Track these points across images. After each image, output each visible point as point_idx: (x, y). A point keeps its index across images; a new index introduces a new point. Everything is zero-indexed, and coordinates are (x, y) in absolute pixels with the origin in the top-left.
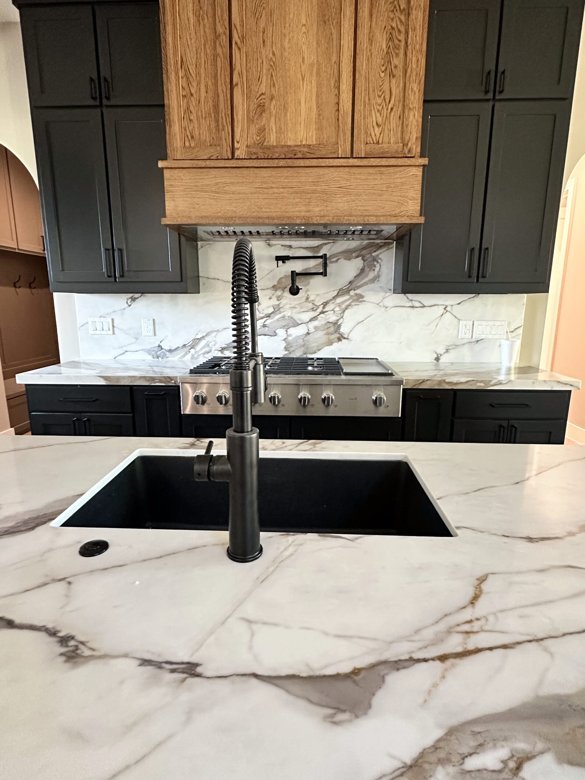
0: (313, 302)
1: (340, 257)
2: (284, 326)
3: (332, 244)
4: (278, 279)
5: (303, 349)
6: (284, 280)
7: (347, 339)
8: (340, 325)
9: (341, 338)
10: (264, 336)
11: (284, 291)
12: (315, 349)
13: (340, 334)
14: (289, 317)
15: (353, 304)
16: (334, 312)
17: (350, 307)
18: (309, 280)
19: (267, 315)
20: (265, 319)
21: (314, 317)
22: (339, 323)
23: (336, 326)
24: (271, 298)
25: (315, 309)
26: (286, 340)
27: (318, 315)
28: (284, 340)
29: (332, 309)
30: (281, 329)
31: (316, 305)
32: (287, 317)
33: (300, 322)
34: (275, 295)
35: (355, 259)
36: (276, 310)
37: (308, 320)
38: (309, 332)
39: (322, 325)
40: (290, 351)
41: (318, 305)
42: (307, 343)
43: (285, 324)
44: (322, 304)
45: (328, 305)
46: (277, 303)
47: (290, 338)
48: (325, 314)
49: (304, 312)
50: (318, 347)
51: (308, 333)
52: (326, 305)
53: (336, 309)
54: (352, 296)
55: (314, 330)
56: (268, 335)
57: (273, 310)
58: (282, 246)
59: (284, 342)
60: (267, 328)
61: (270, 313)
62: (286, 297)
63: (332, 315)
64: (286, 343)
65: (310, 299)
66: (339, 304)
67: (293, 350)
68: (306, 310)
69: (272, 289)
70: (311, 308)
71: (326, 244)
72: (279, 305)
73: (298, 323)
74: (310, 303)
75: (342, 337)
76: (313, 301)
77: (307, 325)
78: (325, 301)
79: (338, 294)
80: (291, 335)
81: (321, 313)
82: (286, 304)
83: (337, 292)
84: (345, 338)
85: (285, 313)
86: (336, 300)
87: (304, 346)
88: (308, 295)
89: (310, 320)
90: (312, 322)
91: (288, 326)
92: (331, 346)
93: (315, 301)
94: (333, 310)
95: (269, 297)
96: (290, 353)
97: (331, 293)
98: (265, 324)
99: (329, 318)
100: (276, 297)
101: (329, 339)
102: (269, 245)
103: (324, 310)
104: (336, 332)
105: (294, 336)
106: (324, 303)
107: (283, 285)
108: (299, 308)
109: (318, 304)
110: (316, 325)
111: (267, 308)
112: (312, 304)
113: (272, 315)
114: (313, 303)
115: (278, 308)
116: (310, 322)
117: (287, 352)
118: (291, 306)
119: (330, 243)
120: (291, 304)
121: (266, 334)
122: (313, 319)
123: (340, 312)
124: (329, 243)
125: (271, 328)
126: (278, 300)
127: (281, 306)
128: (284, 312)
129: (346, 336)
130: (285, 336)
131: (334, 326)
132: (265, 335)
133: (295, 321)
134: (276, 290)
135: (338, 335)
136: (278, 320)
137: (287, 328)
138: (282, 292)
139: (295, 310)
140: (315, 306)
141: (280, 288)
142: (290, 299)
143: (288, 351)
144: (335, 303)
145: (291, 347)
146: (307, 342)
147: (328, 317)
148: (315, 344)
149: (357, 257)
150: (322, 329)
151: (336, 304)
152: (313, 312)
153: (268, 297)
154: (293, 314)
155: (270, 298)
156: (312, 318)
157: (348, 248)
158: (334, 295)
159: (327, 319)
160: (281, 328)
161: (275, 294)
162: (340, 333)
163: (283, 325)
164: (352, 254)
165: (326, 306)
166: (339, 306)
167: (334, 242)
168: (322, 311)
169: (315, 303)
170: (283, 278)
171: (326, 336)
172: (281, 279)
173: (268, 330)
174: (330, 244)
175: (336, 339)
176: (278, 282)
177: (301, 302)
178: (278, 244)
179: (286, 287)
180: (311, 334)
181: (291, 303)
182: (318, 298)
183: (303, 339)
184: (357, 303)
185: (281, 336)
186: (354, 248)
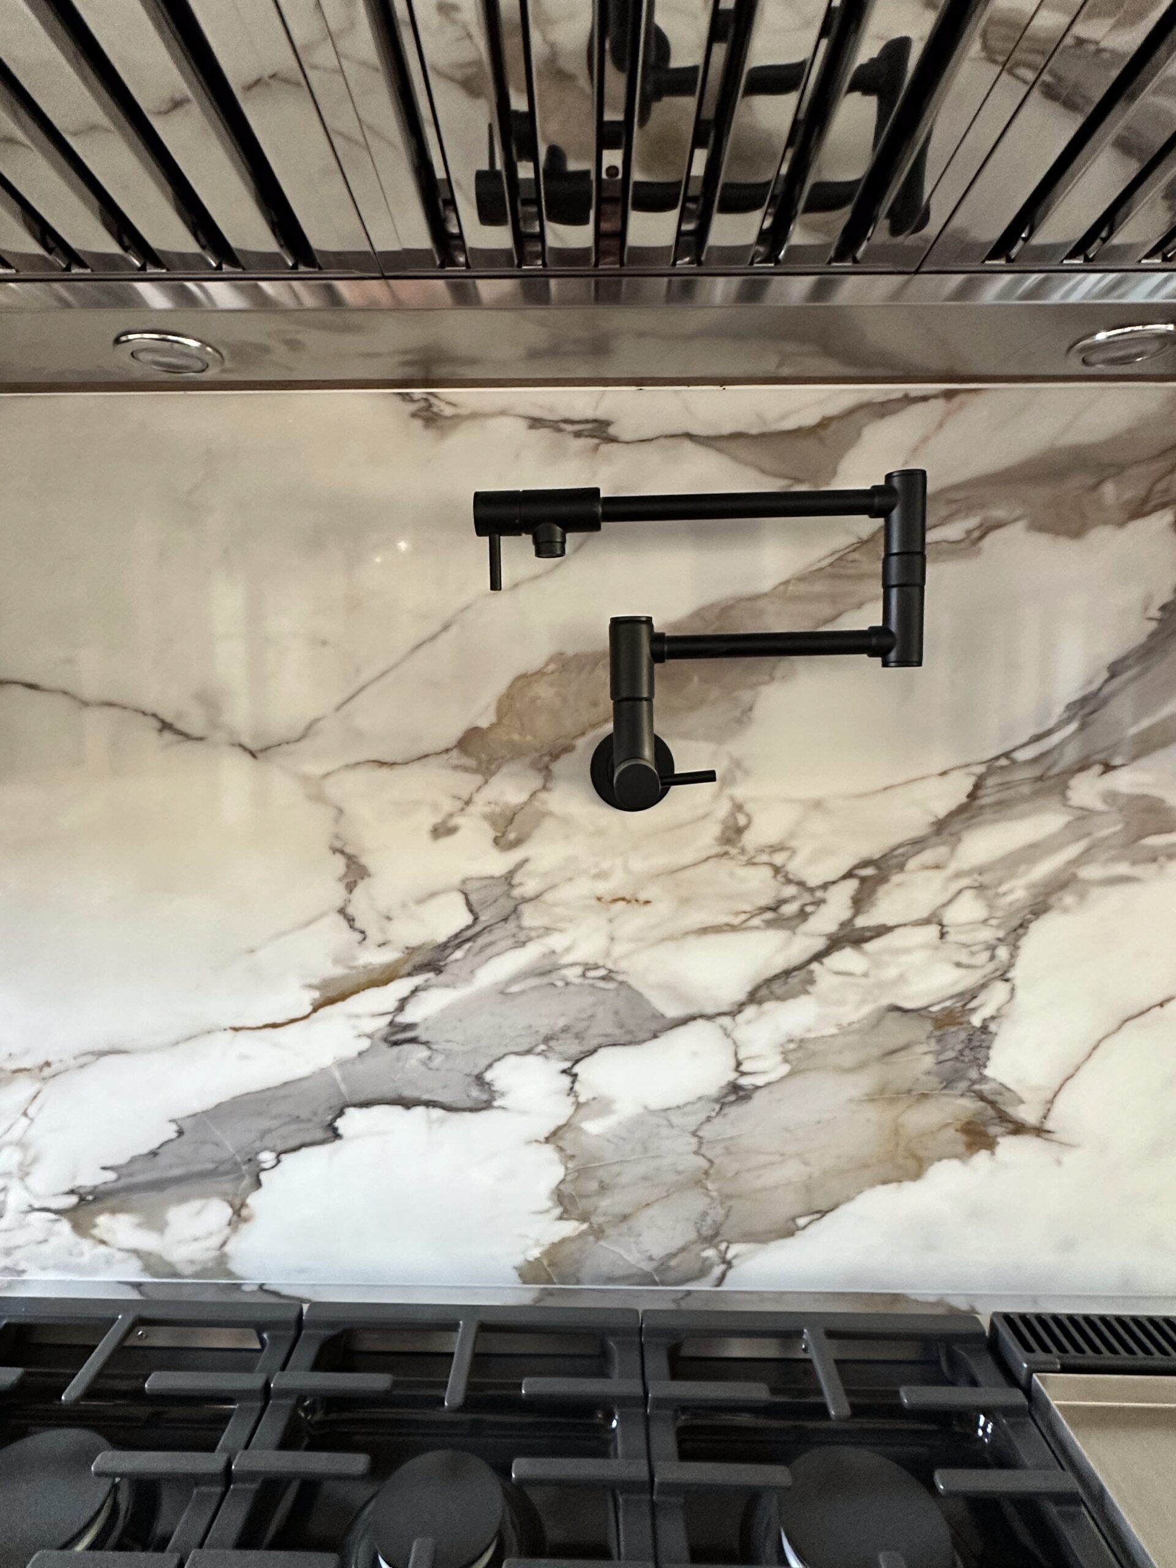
0: (779, 859)
1: (999, 513)
2: (547, 1039)
3: (939, 405)
4: (500, 684)
5: (695, 1203)
6: (544, 691)
7: (1040, 1131)
8: (984, 1029)
9: (993, 1130)
10: (398, 1110)
11: (547, 773)
12: (787, 1204)
13: (981, 1097)
14: (588, 968)
15: (1091, 872)
16: (942, 935)
17: (1069, 899)
18: (746, 696)
19: (418, 959)
20: (401, 987)
21: (787, 973)
22: (976, 1020)
23: (958, 1037)
24: (452, 831)
25: (789, 909)
26: (569, 1135)
27: (818, 957)
28: (553, 1137)
29: (925, 914)
30: (530, 1059)
31: (801, 884)
32: (573, 974)
33: (672, 1012)
34: (479, 806)
35: (1121, 524)
36: (485, 918)
37: (741, 996)
38: (744, 1081)
39: (844, 1030)
40: (597, 1220)
41: (813, 882)
42: (731, 1166)
43: (561, 1022)
44: (849, 875)
45: (896, 878)
46: (497, 863)
47: (594, 1127)
48: (869, 947)
49: (704, 931)
50: (808, 1188)
51: (734, 1088)
52: (882, 879)
53: (951, 916)
54: (1085, 814)
55: (785, 1069)
56: (428, 1104)
57: (467, 919)
58: (536, 423)
59: (549, 1151)
60: (422, 1053)
61: (441, 938)
62: (566, 821)
63: (919, 957)
64: (567, 1158)
65: (750, 840)
66: (981, 870)
67: (619, 1209)
68: (723, 919)
69: (455, 757)
70: (764, 901)
71: (883, 410)
72: (509, 879)
73: (659, 1016)
74: (751, 863)
75: (1003, 1117)
76: (775, 849)
77: (727, 1034)
78: (873, 848)
79: (972, 796)
80: (601, 1105)
81: (834, 944)
82: (569, 874)
83: (968, 785)
84: (1018, 1128)
85: (556, 942)
86: (956, 839)
87: (698, 1181)
88: (739, 807)
89: (755, 997)
90: (769, 1006)
91: (579, 1036)
92: (909, 1187)
93: (794, 852)
94: (934, 919)
95: (437, 819)
96: (598, 1232)
97: (919, 792)
98: (404, 1018)
99: (901, 979)
100: (491, 818)
101: (896, 1132)
102: (429, 417)
103: (861, 922)
104: (948, 1083)
105: (627, 1108)
106: (865, 864)
107: (544, 729)
108: (662, 908)
109: (815, 876)
110: (798, 1033)
111: (421, 901)
112: (768, 872)
113: (458, 954)
114: (777, 870)
115: (506, 905)
116: (750, 1011)
117: (570, 1228)
118: (603, 888)
119: (925, 399)
120: (602, 875)
121: (409, 1093)
122: (778, 988)
123: (987, 934)
124: (908, 400)
125: (448, 1055)
126: (501, 843)
127: (528, 886)
128: (548, 930)
129: (1027, 1114)
130: (562, 1110)
131: (940, 1040)
132: (407, 1103)
133: (635, 998)
134: (487, 769)
135: (968, 1105)
136: (503, 992)
137: (574, 1049)
138: (536, 782)
139: (633, 921)
140: (790, 891)
141: (516, 752)
142: (600, 833)
143: (583, 1218)
144: (953, 867)
145: (603, 1188)
146: (728, 1152)
147: (891, 973)
148: (792, 1171)
149: (1138, 510)
150: (848, 1059)
151: (958, 875)
152: (775, 937)
153: (428, 819)
154: (619, 949)
155: (442, 831)
156: (769, 981)
157: (1069, 439)
158: (942, 808)
159: (882, 986)
160: (529, 1052)
161: (480, 799)
162: (985, 1087)
163: (544, 1031)
164: (1096, 487)
165: (882, 890)
166: (981, 888)
167: (949, 395)
168: (845, 925)
169: (797, 867)
170: (540, 673)
171: (872, 1113)
172: (524, 680)
173: (426, 1063)
174: (920, 407)
175: (951, 1133)
176: (507, 705)
177: (688, 856)
178: (503, 413)
179: (568, 749)
180: (758, 1096)
181: (605, 865)
182: (818, 825)
183: (694, 1134)
184: (1123, 868)
185: (523, 1112)
186: (1114, 442)
